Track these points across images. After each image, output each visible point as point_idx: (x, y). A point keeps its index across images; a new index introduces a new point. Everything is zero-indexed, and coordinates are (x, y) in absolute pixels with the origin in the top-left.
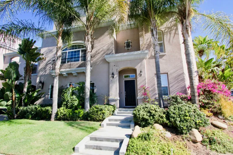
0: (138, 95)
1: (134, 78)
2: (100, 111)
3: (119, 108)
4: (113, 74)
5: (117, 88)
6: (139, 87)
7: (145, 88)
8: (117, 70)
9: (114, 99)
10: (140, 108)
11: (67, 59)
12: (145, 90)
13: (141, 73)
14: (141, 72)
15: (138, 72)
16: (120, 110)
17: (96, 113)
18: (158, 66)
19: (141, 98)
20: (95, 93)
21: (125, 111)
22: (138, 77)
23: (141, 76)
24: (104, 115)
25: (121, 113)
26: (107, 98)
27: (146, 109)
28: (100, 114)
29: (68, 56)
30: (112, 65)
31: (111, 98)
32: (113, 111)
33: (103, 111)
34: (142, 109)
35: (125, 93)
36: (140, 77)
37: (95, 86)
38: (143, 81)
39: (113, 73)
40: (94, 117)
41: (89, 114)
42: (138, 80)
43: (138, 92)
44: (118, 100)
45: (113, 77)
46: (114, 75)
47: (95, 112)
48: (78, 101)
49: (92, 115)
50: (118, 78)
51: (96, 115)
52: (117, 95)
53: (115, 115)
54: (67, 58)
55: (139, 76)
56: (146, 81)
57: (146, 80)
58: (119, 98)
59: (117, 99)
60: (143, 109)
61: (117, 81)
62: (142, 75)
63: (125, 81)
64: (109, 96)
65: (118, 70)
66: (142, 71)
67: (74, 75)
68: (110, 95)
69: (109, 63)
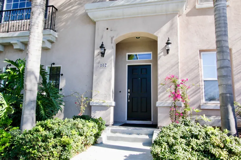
0: (159, 97)
1: (150, 61)
2: (55, 137)
3: (113, 125)
4: (102, 47)
5: (110, 80)
6: (161, 78)
7: (177, 83)
8: (112, 39)
9: (104, 104)
10: (175, 138)
11: (4, 13)
12: (177, 86)
13: (170, 46)
14: (168, 43)
15: (161, 45)
16: (114, 130)
17: (43, 144)
18: (223, 18)
19: (166, 105)
20: (61, 89)
21: (127, 134)
22: (160, 57)
23: (168, 53)
24: (65, 150)
25: (117, 139)
26: (85, 101)
27: (194, 141)
28: (55, 147)
29: (7, 7)
30: (100, 26)
31: (95, 102)
32: (97, 136)
33: (65, 139)
34: (180, 140)
35: (128, 93)
36: (165, 55)
37: (62, 75)
38: (173, 66)
39: (102, 45)
40: (34, 154)
41: (21, 145)
42: (159, 62)
43: (159, 91)
44: (110, 106)
45: (103, 54)
46: (105, 50)
47: (38, 141)
48: (6, 106)
49: (31, 147)
50: (113, 57)
51: (42, 150)
52: (110, 95)
53: (101, 145)
54: (4, 9)
55: (162, 53)
56: (178, 66)
57: (179, 64)
58: (113, 104)
59: (108, 105)
60: (184, 141)
61: (111, 64)
62: (170, 52)
63: (129, 66)
64: (91, 98)
65: (114, 39)
66: (170, 42)
67: (16, 47)
68: (94, 94)
69: (94, 23)
